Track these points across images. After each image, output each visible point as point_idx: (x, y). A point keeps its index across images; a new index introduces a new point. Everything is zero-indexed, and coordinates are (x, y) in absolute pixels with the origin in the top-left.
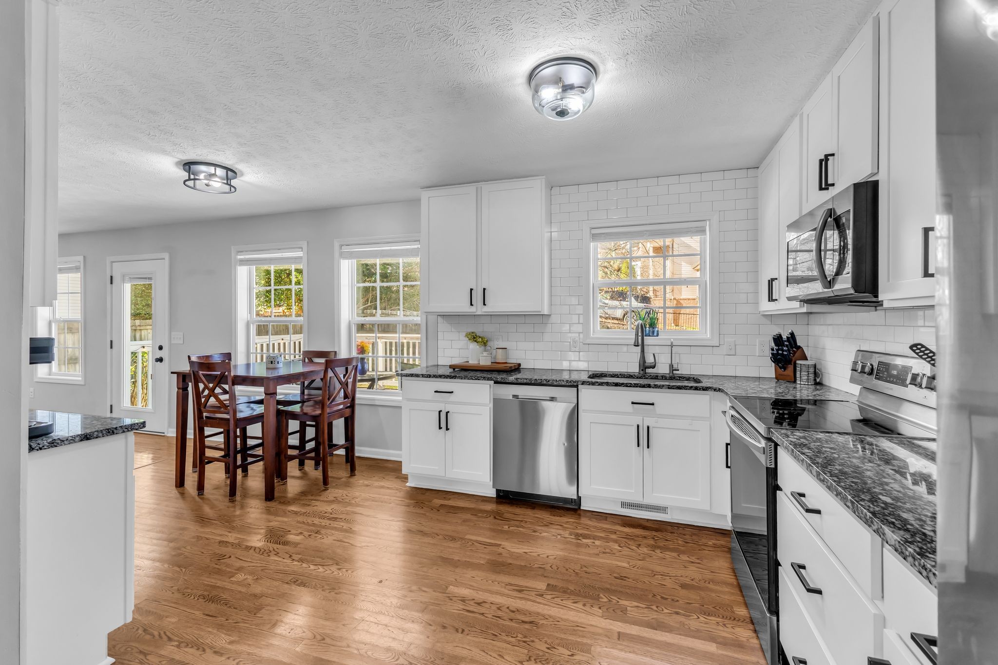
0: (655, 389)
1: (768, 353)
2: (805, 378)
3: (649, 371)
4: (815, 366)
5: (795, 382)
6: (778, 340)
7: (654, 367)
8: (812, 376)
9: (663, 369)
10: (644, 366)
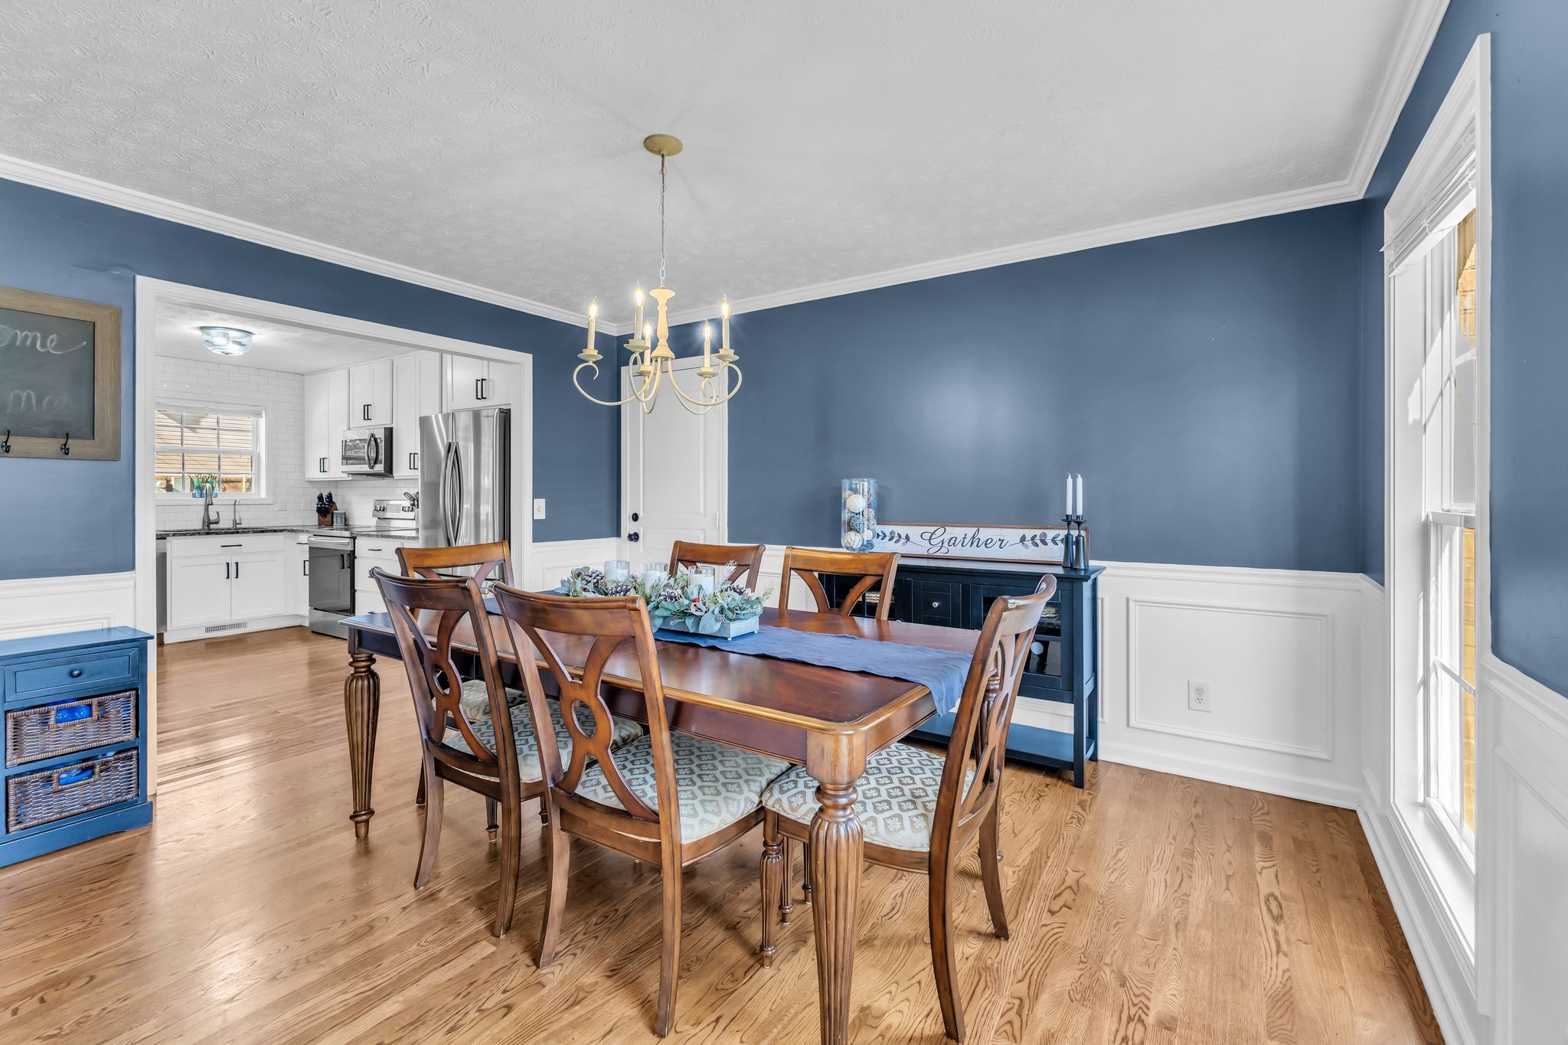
0: (242, 535)
1: (315, 507)
2: (339, 521)
3: (212, 526)
4: (345, 514)
5: (332, 525)
6: (320, 498)
7: (217, 523)
8: (343, 520)
9: (226, 523)
10: (208, 522)
